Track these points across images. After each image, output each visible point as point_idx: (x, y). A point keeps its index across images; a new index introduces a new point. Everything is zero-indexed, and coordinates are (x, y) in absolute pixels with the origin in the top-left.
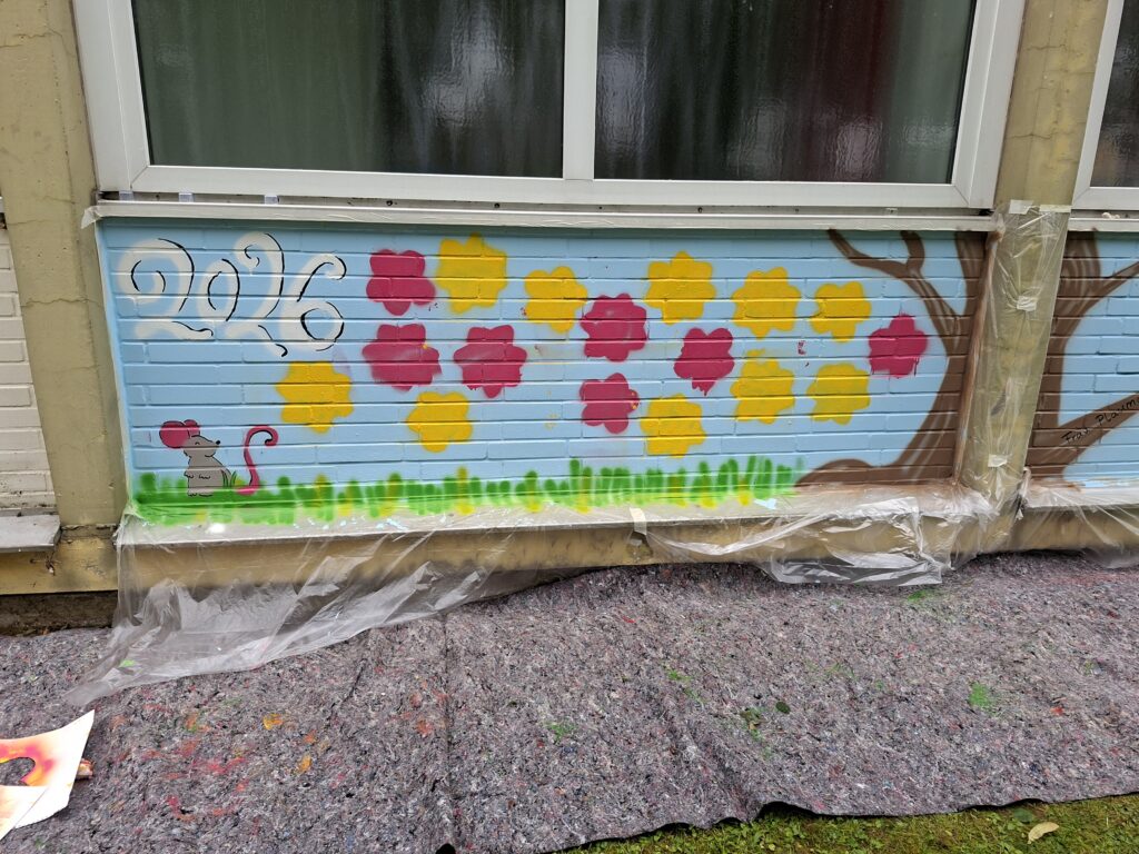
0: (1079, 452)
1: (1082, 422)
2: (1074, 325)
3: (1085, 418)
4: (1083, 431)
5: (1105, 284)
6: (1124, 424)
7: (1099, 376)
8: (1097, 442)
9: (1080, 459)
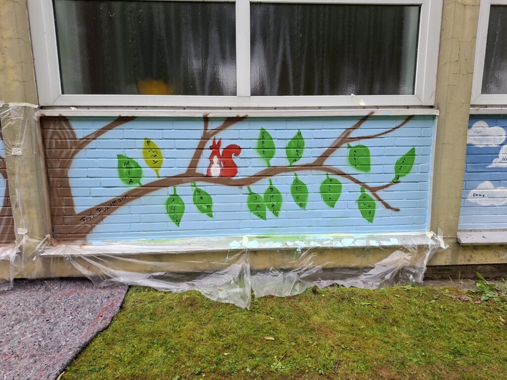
0: (93, 227)
1: (90, 212)
2: (69, 163)
3: (90, 210)
4: (92, 216)
5: (81, 142)
6: (114, 213)
7: (92, 188)
8: (101, 222)
9: (94, 230)
